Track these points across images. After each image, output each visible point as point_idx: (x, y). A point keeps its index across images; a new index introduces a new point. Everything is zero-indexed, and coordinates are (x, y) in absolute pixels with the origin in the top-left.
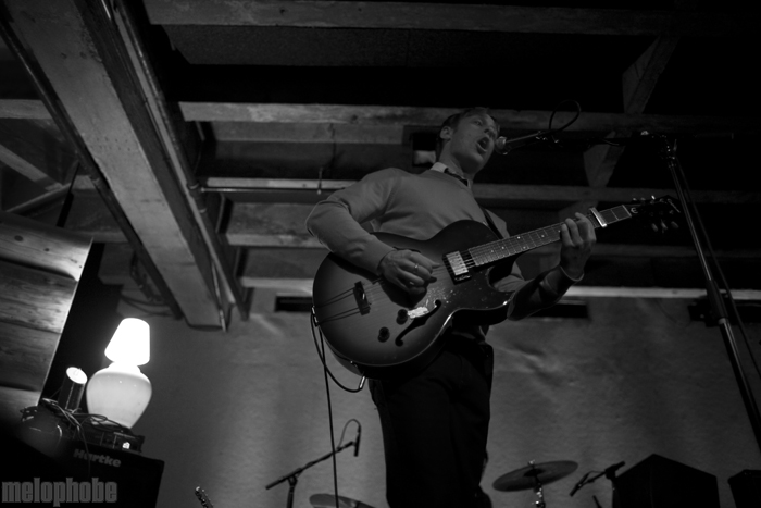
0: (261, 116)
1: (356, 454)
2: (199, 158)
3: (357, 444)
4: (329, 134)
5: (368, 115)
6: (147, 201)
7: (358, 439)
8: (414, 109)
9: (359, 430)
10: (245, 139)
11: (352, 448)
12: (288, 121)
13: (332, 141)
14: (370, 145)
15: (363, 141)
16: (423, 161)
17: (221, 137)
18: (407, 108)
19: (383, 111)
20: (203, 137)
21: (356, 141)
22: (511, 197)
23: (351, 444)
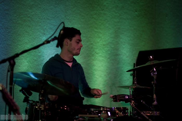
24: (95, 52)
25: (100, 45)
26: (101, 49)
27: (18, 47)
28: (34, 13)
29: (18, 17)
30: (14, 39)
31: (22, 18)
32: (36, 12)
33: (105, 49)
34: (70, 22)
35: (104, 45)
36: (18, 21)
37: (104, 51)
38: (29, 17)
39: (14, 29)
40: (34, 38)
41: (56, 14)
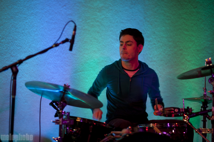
1: (71, 49)
3: (72, 41)
7: (74, 37)
9: (75, 30)
11: (68, 44)
23: (67, 40)
24: (186, 60)
25: (193, 51)
26: (193, 55)
27: (84, 57)
28: (104, 16)
29: (83, 22)
30: (79, 48)
31: (89, 23)
32: (107, 15)
33: (199, 55)
34: (151, 25)
35: (198, 50)
36: (84, 26)
37: (198, 58)
38: (98, 21)
39: (80, 36)
40: (104, 46)
41: (132, 16)
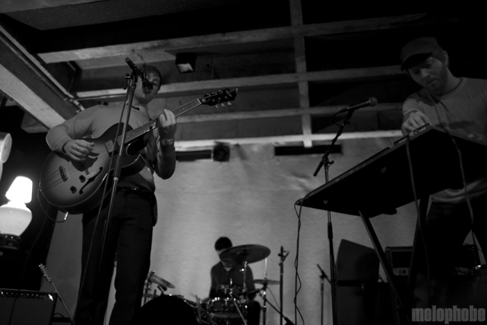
0: (83, 56)
2: (72, 81)
4: (139, 58)
5: (140, 48)
6: (42, 110)
8: (163, 41)
10: (96, 67)
12: (99, 57)
13: (143, 62)
14: (165, 62)
15: (161, 60)
16: (186, 70)
17: (84, 67)
18: (159, 41)
19: (147, 44)
20: (74, 69)
21: (157, 60)
22: (251, 85)
